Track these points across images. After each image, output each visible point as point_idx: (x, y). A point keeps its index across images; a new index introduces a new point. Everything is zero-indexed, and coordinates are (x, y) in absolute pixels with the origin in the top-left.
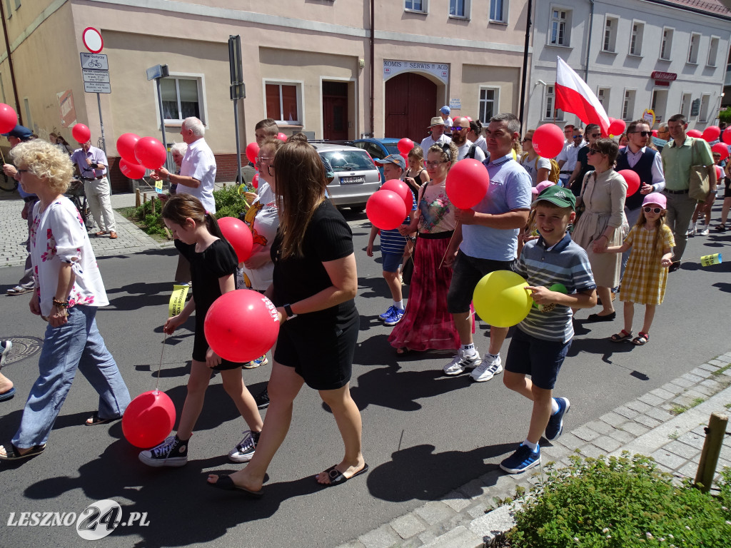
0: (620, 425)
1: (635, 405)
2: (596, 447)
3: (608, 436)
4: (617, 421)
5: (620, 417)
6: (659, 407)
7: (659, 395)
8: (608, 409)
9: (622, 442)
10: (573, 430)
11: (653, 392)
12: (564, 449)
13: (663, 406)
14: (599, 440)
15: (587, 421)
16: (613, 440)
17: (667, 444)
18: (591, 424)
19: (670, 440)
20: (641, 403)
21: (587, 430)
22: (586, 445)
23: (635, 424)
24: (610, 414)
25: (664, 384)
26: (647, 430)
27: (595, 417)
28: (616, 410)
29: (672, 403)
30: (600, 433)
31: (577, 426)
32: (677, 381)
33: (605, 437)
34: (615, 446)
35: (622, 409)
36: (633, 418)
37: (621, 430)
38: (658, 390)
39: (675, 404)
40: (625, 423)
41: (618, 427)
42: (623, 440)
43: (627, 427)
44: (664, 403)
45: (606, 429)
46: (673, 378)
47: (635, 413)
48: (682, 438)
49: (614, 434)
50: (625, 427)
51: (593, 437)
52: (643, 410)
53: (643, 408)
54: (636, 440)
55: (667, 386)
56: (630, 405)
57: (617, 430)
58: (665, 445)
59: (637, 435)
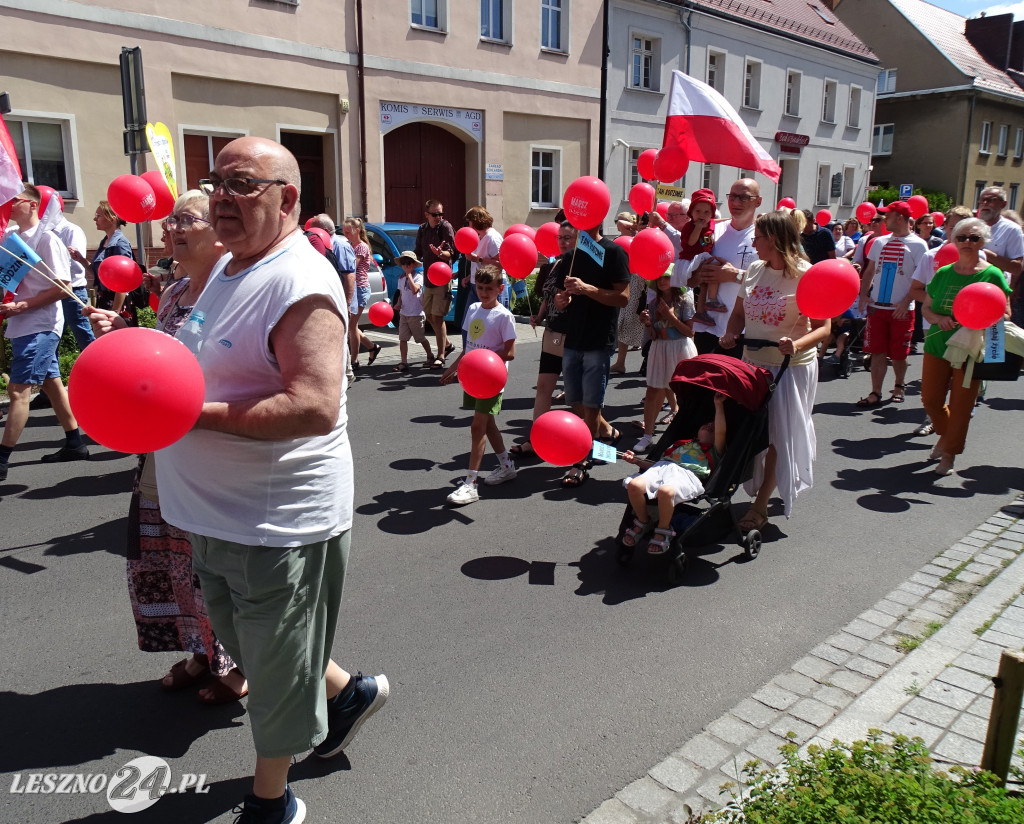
0: (827, 677)
1: (840, 640)
2: (797, 719)
3: (812, 698)
4: (821, 670)
5: (823, 663)
6: (878, 640)
7: (874, 620)
8: (803, 650)
9: (835, 707)
10: (755, 692)
11: (864, 616)
12: (747, 727)
13: (883, 639)
14: (799, 706)
15: (772, 674)
16: (822, 705)
17: (906, 704)
18: (780, 678)
19: (909, 697)
20: (850, 637)
21: (777, 691)
22: (780, 718)
23: (848, 672)
24: (807, 659)
25: (876, 601)
26: (868, 682)
27: (785, 666)
28: (815, 651)
29: (895, 633)
30: (797, 694)
31: (760, 684)
32: (893, 595)
33: (807, 700)
34: (828, 714)
35: (822, 649)
36: (843, 664)
37: (829, 685)
38: (870, 611)
39: (901, 634)
40: (833, 673)
41: (824, 681)
42: (835, 703)
43: (840, 679)
44: (884, 634)
45: (806, 686)
46: (888, 591)
47: (844, 653)
48: (926, 691)
49: (822, 693)
50: (835, 680)
51: (789, 701)
52: (855, 649)
53: (856, 645)
54: (857, 701)
55: (881, 604)
56: (833, 640)
57: (824, 687)
58: (903, 706)
59: (855, 692)
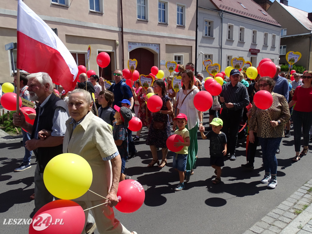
1: (276, 211)
4: (270, 220)
5: (271, 218)
6: (288, 211)
7: (286, 204)
8: (264, 214)
10: (250, 228)
11: (283, 203)
13: (290, 210)
15: (255, 222)
18: (258, 223)
20: (279, 210)
21: (257, 227)
23: (279, 221)
24: (266, 217)
25: (287, 198)
26: (286, 224)
27: (259, 219)
28: (268, 214)
29: (293, 208)
30: (264, 228)
31: (251, 225)
32: (292, 196)
33: (267, 230)
35: (270, 214)
36: (278, 218)
38: (285, 201)
39: (295, 209)
40: (274, 221)
41: (272, 224)
42: (276, 232)
43: (277, 223)
44: (290, 209)
45: (266, 226)
46: (290, 195)
47: (278, 215)
49: (271, 228)
50: (275, 224)
51: (261, 231)
52: (281, 214)
53: (281, 212)
54: (283, 231)
55: (289, 199)
56: (274, 211)
57: (272, 226)
58: (297, 232)
59: (282, 228)
